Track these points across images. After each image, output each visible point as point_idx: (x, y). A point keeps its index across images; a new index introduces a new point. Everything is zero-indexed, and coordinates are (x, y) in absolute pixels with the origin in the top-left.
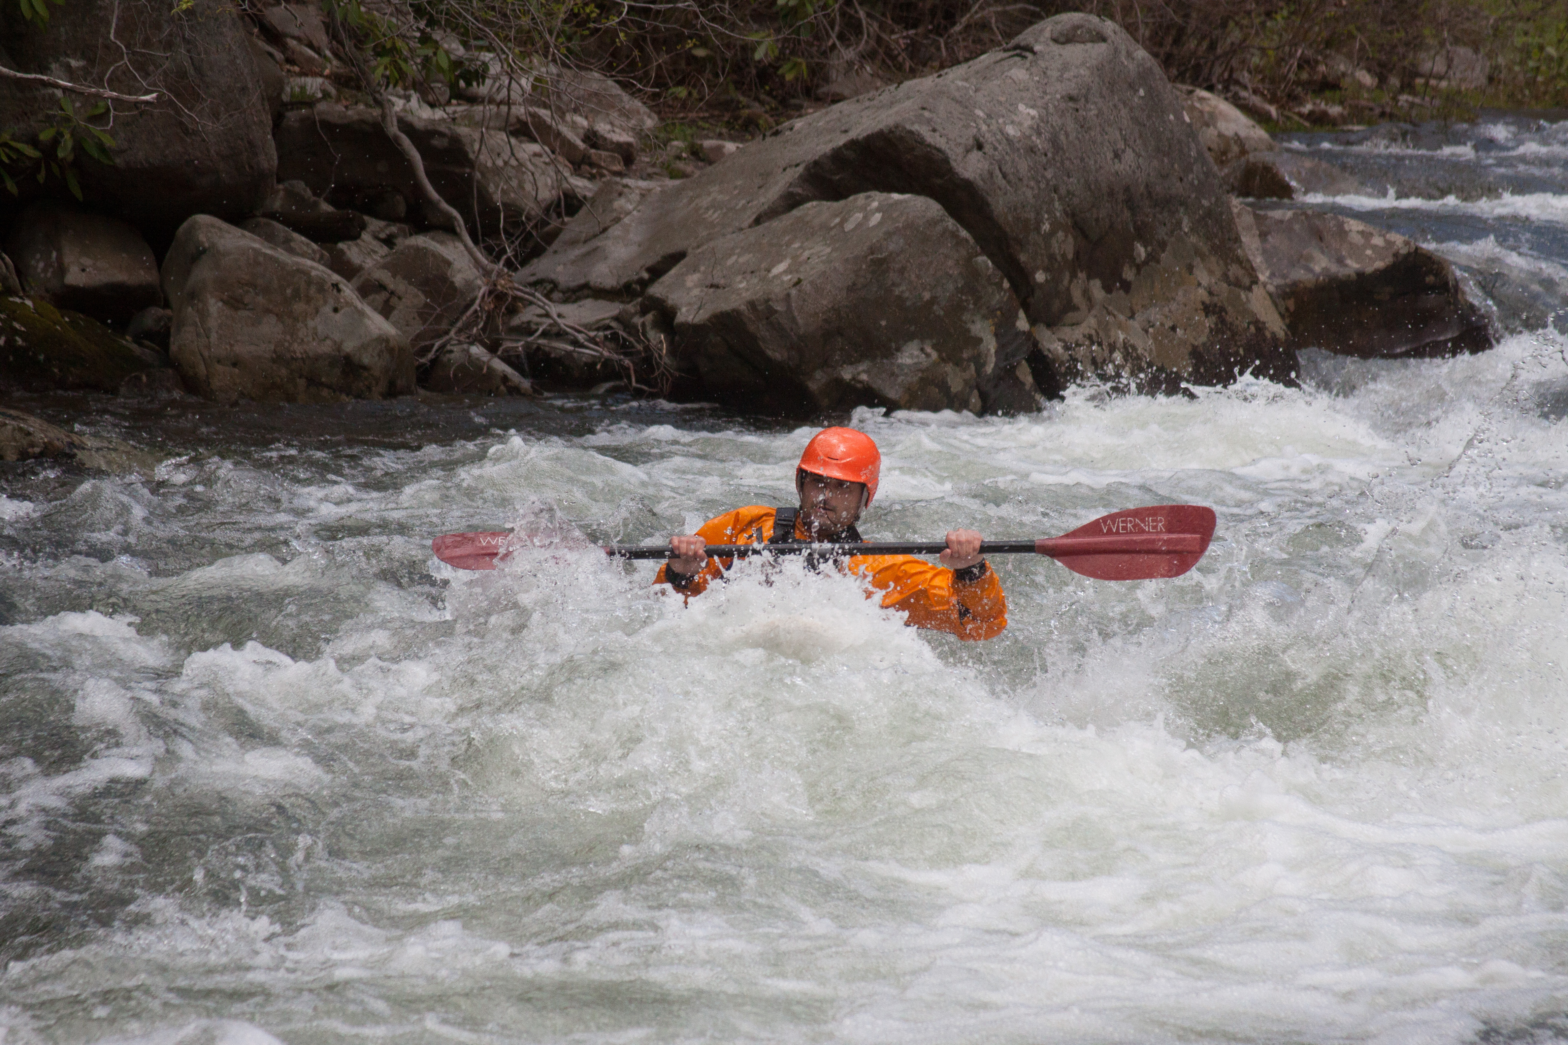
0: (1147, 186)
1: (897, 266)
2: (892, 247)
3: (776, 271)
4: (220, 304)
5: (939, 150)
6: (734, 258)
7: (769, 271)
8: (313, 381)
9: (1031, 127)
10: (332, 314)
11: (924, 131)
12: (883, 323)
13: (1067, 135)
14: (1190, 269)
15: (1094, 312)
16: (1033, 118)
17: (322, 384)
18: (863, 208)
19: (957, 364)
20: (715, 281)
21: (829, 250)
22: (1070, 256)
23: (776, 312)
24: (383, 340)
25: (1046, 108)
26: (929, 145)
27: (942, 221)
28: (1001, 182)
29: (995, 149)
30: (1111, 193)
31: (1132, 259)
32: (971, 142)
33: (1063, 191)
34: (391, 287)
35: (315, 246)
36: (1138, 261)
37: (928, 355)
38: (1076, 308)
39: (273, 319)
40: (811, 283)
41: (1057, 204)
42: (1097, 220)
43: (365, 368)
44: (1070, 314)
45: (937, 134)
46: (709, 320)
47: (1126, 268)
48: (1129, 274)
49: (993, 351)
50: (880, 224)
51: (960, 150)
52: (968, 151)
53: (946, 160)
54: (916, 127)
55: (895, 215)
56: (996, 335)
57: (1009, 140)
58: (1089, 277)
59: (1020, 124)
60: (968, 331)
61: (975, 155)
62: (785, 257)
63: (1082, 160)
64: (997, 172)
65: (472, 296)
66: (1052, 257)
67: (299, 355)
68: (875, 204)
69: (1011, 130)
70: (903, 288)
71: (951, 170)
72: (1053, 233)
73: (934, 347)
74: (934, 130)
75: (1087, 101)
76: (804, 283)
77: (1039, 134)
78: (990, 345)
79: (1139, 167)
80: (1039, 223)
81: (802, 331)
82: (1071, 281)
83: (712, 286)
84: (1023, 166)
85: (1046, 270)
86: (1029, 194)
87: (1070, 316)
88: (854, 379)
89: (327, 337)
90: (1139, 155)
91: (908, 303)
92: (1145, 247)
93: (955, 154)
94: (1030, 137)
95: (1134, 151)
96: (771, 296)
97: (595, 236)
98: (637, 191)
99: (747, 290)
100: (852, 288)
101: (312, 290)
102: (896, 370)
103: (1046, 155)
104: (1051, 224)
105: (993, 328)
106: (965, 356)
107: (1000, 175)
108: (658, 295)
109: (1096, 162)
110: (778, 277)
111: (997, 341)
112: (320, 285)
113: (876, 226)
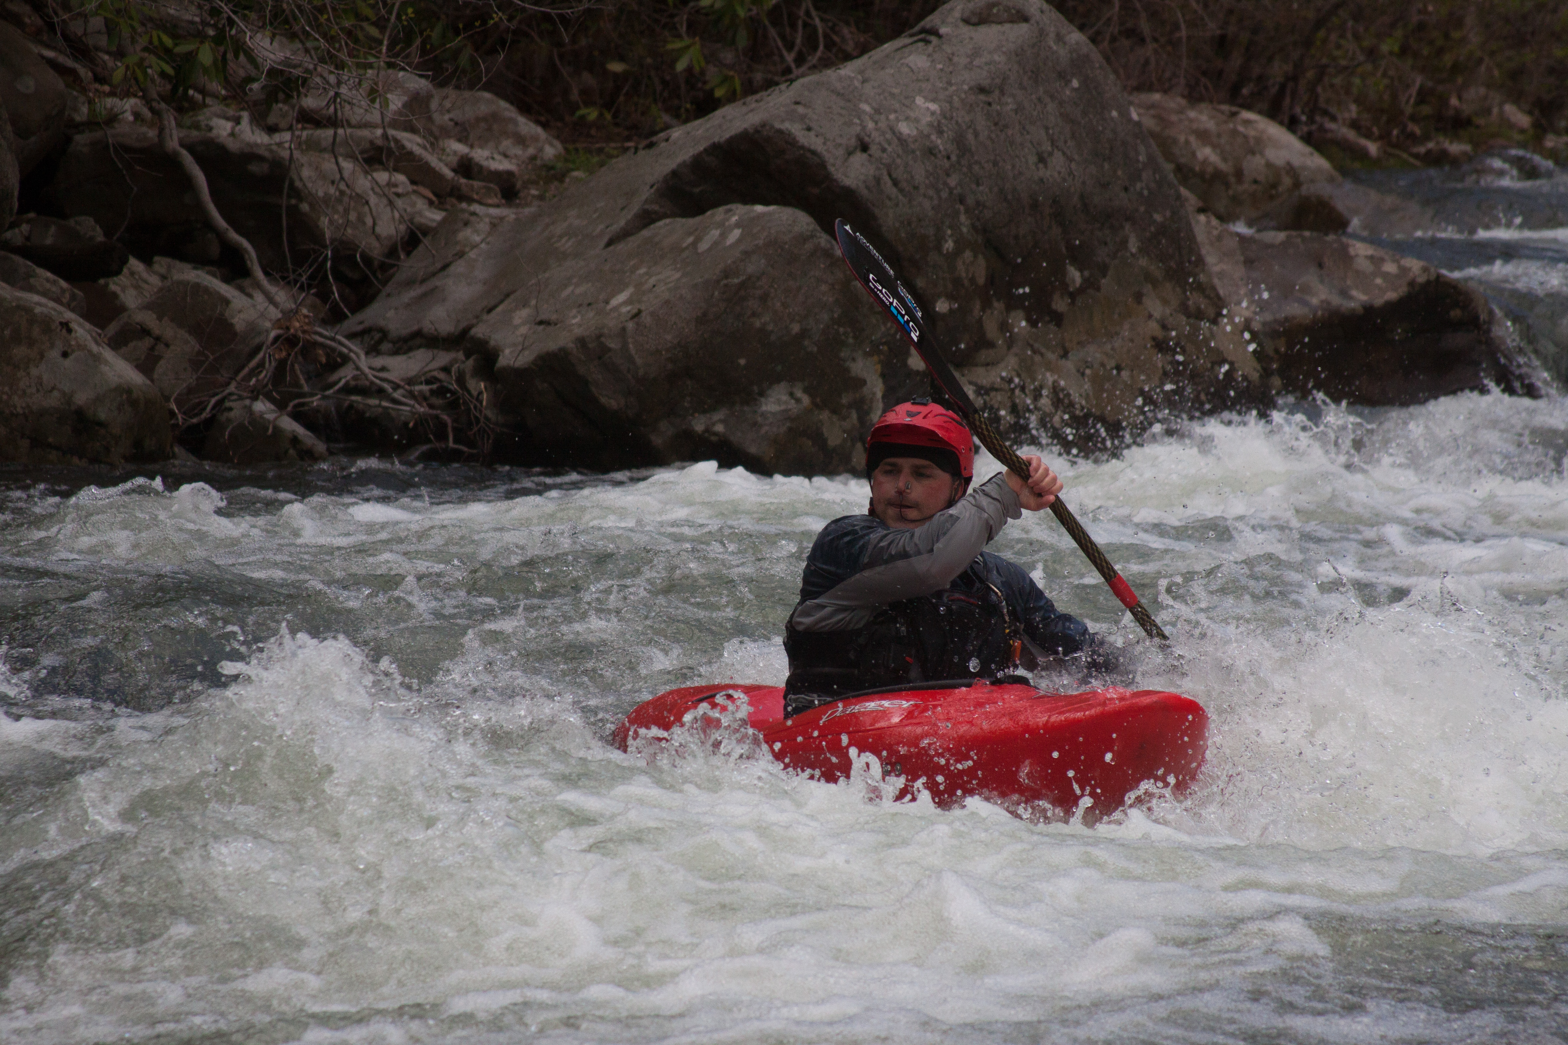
0: (1082, 197)
1: (758, 292)
2: (751, 269)
3: (614, 302)
5: (814, 153)
6: (570, 289)
7: (607, 302)
8: (37, 441)
9: (930, 125)
10: (61, 359)
11: (796, 129)
12: (742, 362)
13: (976, 135)
14: (1139, 297)
15: (1015, 350)
16: (933, 113)
17: (49, 446)
18: (721, 225)
19: (834, 411)
20: (543, 317)
21: (677, 275)
22: (981, 281)
23: (610, 350)
24: (125, 391)
25: (950, 103)
26: (802, 147)
27: (812, 236)
28: (893, 191)
29: (884, 150)
30: (1035, 205)
31: (1064, 285)
32: (853, 142)
33: (970, 201)
34: (157, 331)
35: (63, 284)
36: (1071, 288)
37: (798, 401)
38: (991, 345)
40: (652, 314)
41: (963, 218)
42: (1016, 237)
43: (101, 424)
44: (984, 352)
45: (812, 134)
46: (534, 362)
47: (1056, 297)
48: (1060, 304)
49: (879, 395)
50: (739, 241)
51: (840, 152)
52: (850, 153)
53: (823, 165)
54: (786, 126)
55: (755, 231)
56: (883, 375)
57: (902, 141)
58: (1009, 311)
59: (917, 120)
60: (847, 370)
61: (859, 158)
62: (626, 286)
63: (995, 163)
64: (886, 178)
65: (257, 341)
66: (957, 282)
67: (20, 410)
68: (734, 219)
69: (904, 128)
70: (766, 318)
71: (828, 177)
72: (958, 252)
73: (806, 390)
74: (809, 129)
75: (1002, 92)
76: (643, 314)
77: (940, 132)
78: (876, 388)
79: (1071, 173)
80: (940, 240)
81: (641, 372)
82: (982, 312)
83: (541, 323)
84: (919, 172)
85: (951, 297)
86: (927, 204)
87: (984, 355)
88: (707, 430)
89: (53, 388)
90: (1071, 160)
91: (773, 338)
92: (1081, 271)
93: (833, 158)
94: (928, 136)
95: (1064, 154)
96: (606, 331)
97: (434, 274)
98: (487, 220)
99: (580, 325)
100: (702, 320)
101: (36, 331)
102: (759, 419)
103: (949, 158)
104: (955, 242)
105: (879, 367)
106: (844, 401)
107: (889, 183)
108: (480, 335)
109: (1014, 166)
110: (616, 309)
111: (884, 383)
112: (46, 324)
113: (732, 246)
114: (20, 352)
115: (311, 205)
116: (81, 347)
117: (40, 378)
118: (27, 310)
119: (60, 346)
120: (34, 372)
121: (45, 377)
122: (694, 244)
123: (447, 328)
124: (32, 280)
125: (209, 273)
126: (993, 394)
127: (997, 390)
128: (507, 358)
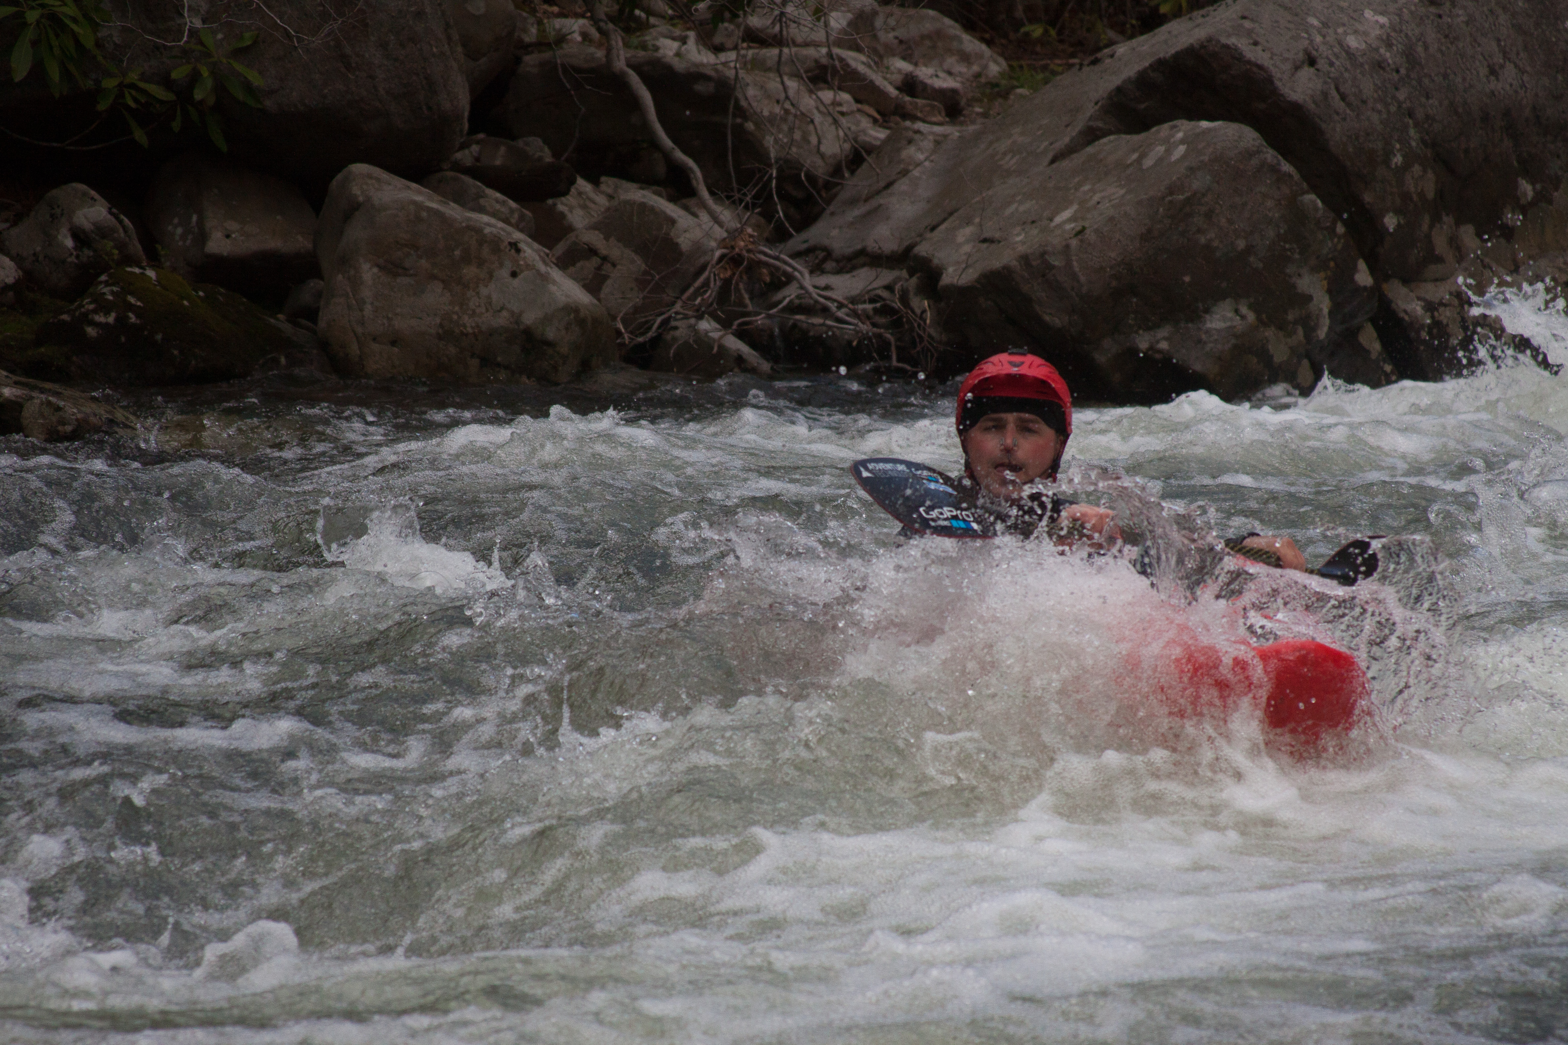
0: (1534, 108)
1: (1203, 209)
2: (1196, 185)
3: (1058, 219)
4: (375, 270)
5: (1260, 67)
6: (1014, 206)
7: (1051, 220)
8: (487, 361)
9: (1379, 38)
10: (510, 279)
11: (1242, 44)
12: (1187, 279)
13: (1426, 47)
15: (1464, 265)
16: (1382, 26)
17: (499, 365)
18: (1166, 141)
19: (1280, 328)
20: (987, 234)
21: (1122, 192)
22: (1431, 195)
23: (1054, 267)
24: (572, 310)
25: (1400, 15)
26: (1249, 62)
27: (1258, 152)
28: (1339, 105)
29: (1332, 64)
30: (1486, 118)
31: (1516, 198)
32: (1301, 56)
33: (1420, 114)
34: (604, 252)
35: (513, 204)
36: (1523, 201)
37: (1243, 317)
38: (1440, 260)
39: (438, 287)
40: (1097, 231)
41: (1412, 132)
42: (1467, 151)
43: (549, 344)
44: (1432, 267)
45: (1259, 48)
46: (978, 280)
47: (1508, 210)
48: (1511, 218)
49: (1326, 311)
50: (1184, 157)
51: (1287, 66)
52: (1297, 68)
53: (1270, 80)
54: (1233, 41)
55: (1201, 146)
56: (1329, 291)
57: (1350, 54)
58: (1458, 223)
59: (1366, 34)
60: (1294, 286)
61: (1306, 72)
62: (1070, 203)
63: (1445, 76)
64: (1334, 93)
65: (702, 260)
66: (1406, 197)
67: (470, 330)
68: (1180, 135)
69: (1353, 42)
70: (1211, 235)
71: (1275, 91)
72: (1407, 166)
73: (1251, 307)
74: (1256, 44)
76: (1088, 231)
77: (1389, 45)
78: (1323, 304)
79: (1523, 86)
80: (1388, 154)
81: (1084, 290)
82: (1431, 227)
83: (985, 241)
85: (1398, 213)
86: (1375, 118)
87: (1434, 269)
88: (1151, 348)
89: (503, 308)
90: (1523, 72)
91: (1218, 254)
92: (1533, 184)
93: (1280, 72)
94: (1377, 50)
95: (1516, 66)
96: (1049, 249)
97: (878, 192)
98: (931, 137)
99: (1023, 243)
100: (1146, 237)
101: (486, 251)
102: (1204, 337)
103: (1398, 71)
104: (1404, 156)
105: (1325, 283)
106: (1290, 317)
107: (1337, 97)
108: (924, 254)
109: (1464, 79)
110: (1059, 226)
111: (1331, 299)
112: (495, 244)
113: (1178, 161)
114: (470, 271)
115: (756, 124)
116: (529, 267)
117: (489, 297)
118: (478, 231)
119: (508, 266)
120: (484, 291)
121: (494, 297)
122: (1139, 161)
123: (890, 245)
124: (482, 201)
125: (655, 193)
126: (1441, 309)
127: (1445, 305)
128: (951, 277)
